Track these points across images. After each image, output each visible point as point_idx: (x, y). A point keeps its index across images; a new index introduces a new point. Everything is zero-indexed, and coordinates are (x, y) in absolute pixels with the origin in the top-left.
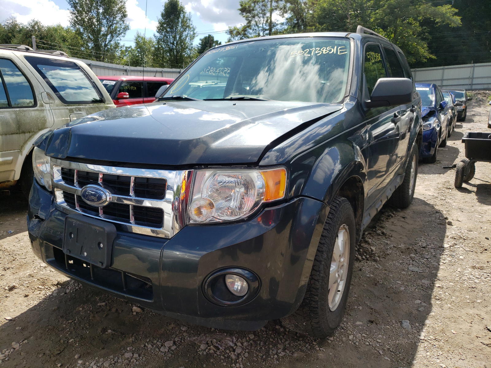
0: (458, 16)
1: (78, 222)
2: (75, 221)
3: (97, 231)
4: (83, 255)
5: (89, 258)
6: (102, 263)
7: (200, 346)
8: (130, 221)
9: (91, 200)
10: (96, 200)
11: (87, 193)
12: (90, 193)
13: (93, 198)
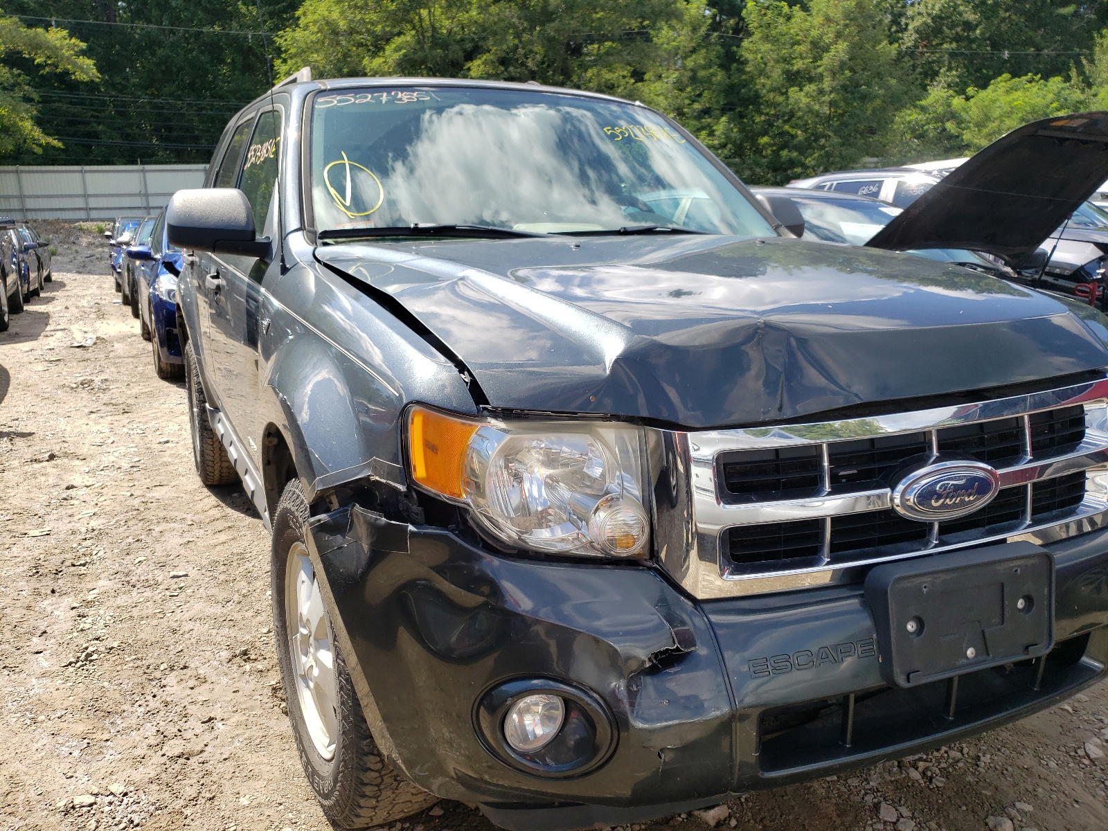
0: (89, 58)
1: (943, 577)
2: (929, 579)
3: (1016, 571)
4: (964, 661)
5: (988, 655)
6: (1036, 645)
7: (909, 778)
8: (1028, 522)
9: (954, 503)
10: (971, 498)
11: (940, 488)
12: (952, 485)
13: (963, 496)
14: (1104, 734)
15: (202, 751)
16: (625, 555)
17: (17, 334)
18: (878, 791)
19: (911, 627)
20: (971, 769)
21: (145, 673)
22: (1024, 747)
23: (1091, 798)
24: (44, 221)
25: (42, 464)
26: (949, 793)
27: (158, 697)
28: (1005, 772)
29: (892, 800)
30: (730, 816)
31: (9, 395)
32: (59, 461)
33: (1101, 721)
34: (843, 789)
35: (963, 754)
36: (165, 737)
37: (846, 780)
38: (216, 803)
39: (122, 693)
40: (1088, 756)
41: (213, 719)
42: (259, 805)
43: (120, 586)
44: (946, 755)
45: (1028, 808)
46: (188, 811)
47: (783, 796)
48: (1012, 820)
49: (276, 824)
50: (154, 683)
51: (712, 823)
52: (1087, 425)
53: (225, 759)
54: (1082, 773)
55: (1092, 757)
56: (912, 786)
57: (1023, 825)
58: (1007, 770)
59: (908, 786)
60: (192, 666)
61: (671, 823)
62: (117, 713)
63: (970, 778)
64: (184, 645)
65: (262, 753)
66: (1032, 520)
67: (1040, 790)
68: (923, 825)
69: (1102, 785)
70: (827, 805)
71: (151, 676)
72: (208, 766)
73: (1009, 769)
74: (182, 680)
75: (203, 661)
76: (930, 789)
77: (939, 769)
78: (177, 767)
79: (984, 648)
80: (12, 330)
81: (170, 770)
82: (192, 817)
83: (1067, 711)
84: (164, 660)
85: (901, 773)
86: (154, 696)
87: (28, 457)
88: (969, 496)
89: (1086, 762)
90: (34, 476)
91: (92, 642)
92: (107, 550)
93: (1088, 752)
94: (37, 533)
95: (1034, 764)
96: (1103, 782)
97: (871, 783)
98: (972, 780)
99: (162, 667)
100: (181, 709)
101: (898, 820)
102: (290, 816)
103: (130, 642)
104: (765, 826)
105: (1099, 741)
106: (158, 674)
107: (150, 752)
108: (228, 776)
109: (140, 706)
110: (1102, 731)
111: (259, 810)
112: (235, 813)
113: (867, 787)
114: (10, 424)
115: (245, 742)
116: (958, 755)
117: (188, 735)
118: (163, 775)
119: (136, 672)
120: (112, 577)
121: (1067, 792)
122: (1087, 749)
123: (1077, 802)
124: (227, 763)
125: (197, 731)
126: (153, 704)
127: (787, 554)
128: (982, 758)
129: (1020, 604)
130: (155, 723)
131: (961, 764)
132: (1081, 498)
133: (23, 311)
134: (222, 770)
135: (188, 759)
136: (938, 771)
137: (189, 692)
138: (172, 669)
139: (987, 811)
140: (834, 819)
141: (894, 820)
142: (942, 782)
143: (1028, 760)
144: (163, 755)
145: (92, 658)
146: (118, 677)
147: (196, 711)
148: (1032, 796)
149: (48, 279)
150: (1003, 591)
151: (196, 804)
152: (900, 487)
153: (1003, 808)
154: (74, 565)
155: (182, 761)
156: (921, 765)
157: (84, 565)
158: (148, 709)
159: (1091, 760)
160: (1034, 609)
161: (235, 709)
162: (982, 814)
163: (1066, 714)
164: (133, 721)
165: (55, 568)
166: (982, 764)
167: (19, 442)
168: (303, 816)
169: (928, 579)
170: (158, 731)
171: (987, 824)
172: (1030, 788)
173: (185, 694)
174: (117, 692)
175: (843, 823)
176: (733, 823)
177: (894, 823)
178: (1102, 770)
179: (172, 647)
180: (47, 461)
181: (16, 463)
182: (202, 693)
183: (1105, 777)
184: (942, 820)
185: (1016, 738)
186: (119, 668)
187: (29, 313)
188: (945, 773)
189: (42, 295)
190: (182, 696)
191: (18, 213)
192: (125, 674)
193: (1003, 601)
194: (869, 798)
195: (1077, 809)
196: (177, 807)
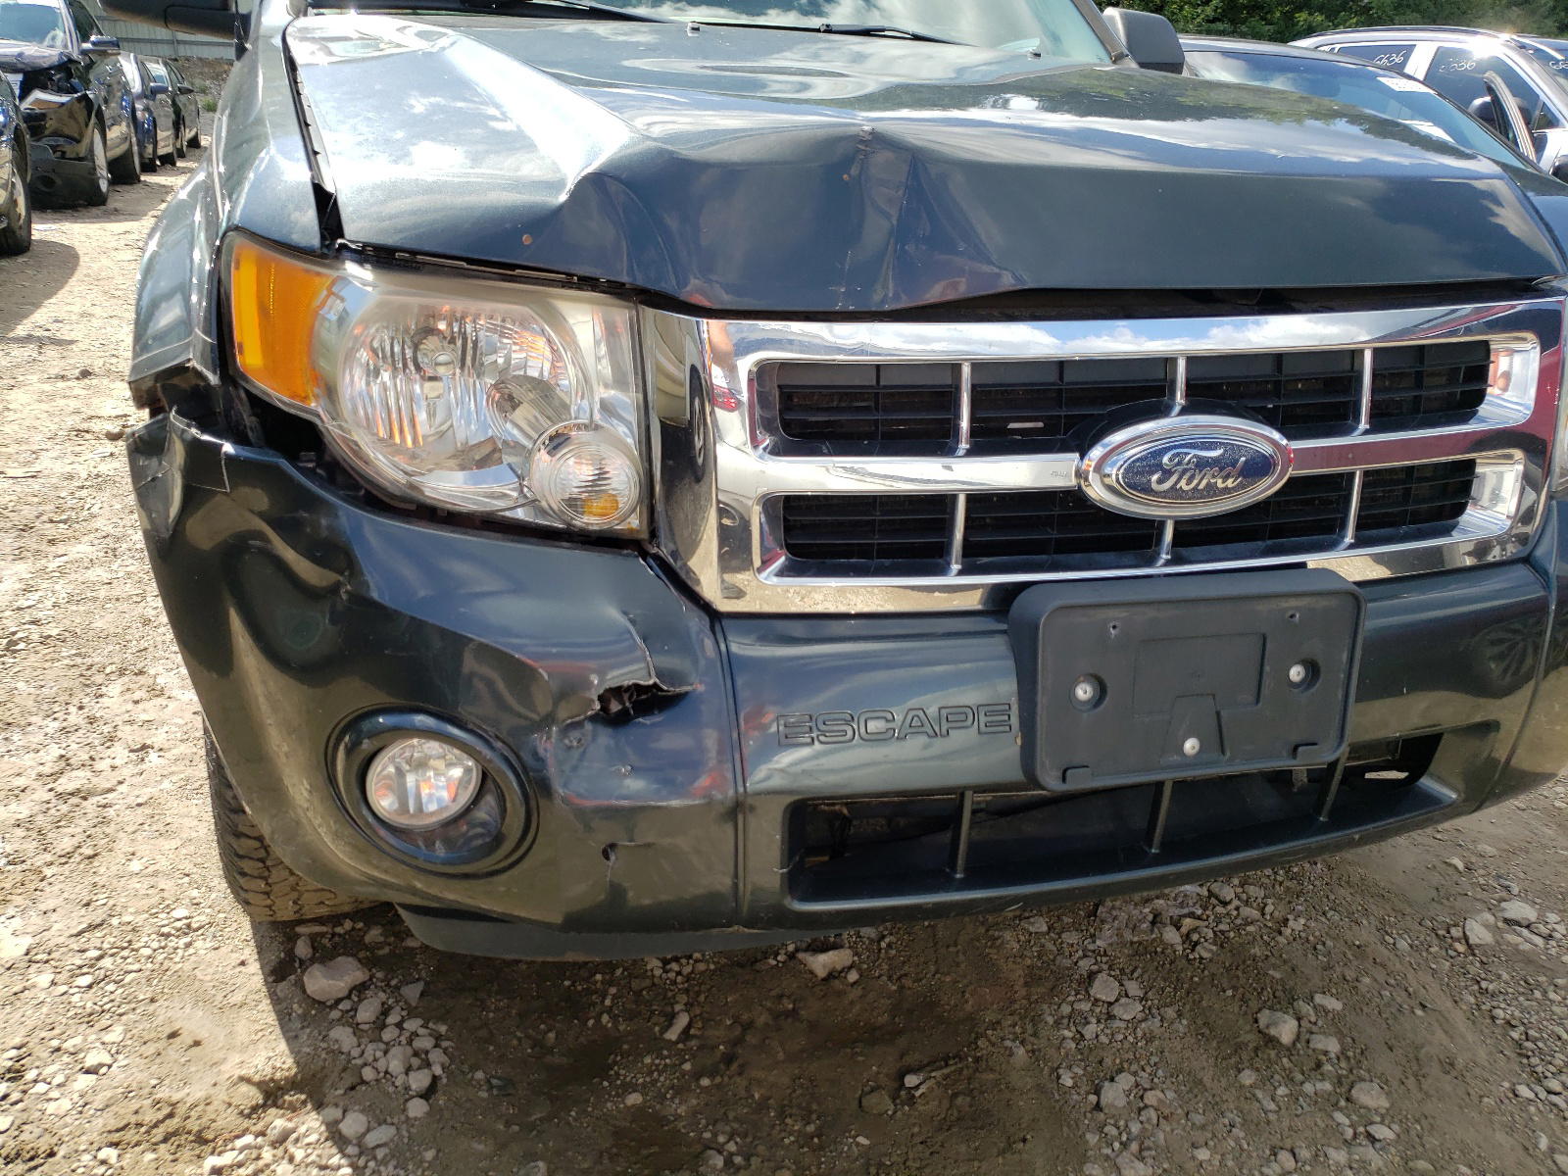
1: (1151, 613)
2: (1125, 614)
3: (1292, 616)
4: (1176, 758)
5: (1223, 752)
6: (1315, 744)
7: (1162, 941)
8: (1349, 539)
9: (1195, 489)
10: (1230, 483)
11: (1170, 460)
12: (1195, 456)
13: (1214, 477)
14: (1504, 910)
15: (111, 790)
16: (596, 528)
17: (116, 210)
18: (1105, 954)
19: (1084, 692)
20: (1265, 937)
21: (82, 675)
22: (1366, 913)
23: (1449, 1004)
24: (200, 59)
25: (69, 383)
26: (1213, 968)
27: (86, 710)
28: (1319, 947)
29: (1122, 971)
30: (850, 968)
31: (67, 288)
32: (95, 382)
33: (1507, 888)
34: (1050, 946)
35: (1263, 914)
36: (68, 765)
37: (1059, 935)
38: (96, 864)
39: (39, 699)
40: (1466, 938)
41: (148, 747)
42: (155, 874)
43: (102, 554)
44: (1235, 913)
45: (1333, 1004)
46: (48, 872)
47: (948, 947)
48: (1299, 1019)
49: (167, 902)
50: (88, 690)
51: (821, 973)
52: (1490, 381)
53: (139, 805)
54: (1448, 964)
55: (1471, 942)
56: (1163, 952)
57: (1314, 1029)
58: (1324, 944)
59: (1156, 952)
60: (152, 672)
61: (758, 966)
62: (19, 726)
63: (1256, 951)
64: (151, 642)
65: (195, 802)
66: (1356, 537)
67: (1367, 980)
68: (1154, 1011)
69: (1476, 987)
70: (1014, 966)
71: (90, 682)
72: (111, 812)
73: (1329, 943)
74: (128, 690)
75: (171, 666)
76: (1189, 960)
77: (1214, 932)
78: (64, 808)
79: (1218, 740)
80: (112, 204)
81: (53, 811)
82: (52, 880)
83: (1456, 868)
84: (115, 660)
85: (1152, 931)
86: (81, 708)
87: (54, 371)
88: (1226, 478)
89: (1461, 948)
90: (52, 397)
91: (27, 626)
92: (105, 505)
93: (1468, 933)
94: (19, 472)
95: (1372, 939)
96: (1478, 982)
97: (1098, 943)
98: (1259, 954)
99: (108, 670)
100: (111, 730)
101: (1117, 1000)
102: (195, 893)
103: (78, 630)
104: (902, 988)
105: (1491, 919)
106: (99, 678)
107: (37, 785)
108: (130, 829)
109: (55, 719)
110: (1503, 904)
111: (152, 881)
112: (115, 881)
113: (1091, 947)
114: (48, 326)
115: (178, 785)
116: (1255, 914)
117: (99, 765)
118: (40, 817)
119: (70, 673)
120: (96, 542)
121: (1411, 990)
122: (1467, 928)
123: (1424, 1007)
124: (140, 810)
125: (118, 762)
126: (75, 718)
127: (885, 552)
128: (1291, 923)
129: (1296, 673)
130: (64, 745)
131: (1251, 929)
132: (1460, 509)
133: (139, 181)
134: (125, 819)
135: (85, 798)
136: (1211, 934)
137: (130, 706)
138: (122, 672)
139: (1265, 1002)
140: (1016, 988)
141: (1112, 999)
142: (1211, 951)
143: (1366, 934)
144: (51, 790)
145: (18, 647)
146: (41, 677)
147: (130, 735)
148: (1348, 987)
149: (194, 143)
150: (1264, 650)
151: (66, 863)
152: (1096, 452)
153: (1292, 1000)
154: (52, 521)
155: (75, 800)
156: (1188, 923)
157: (65, 522)
158: (65, 724)
159: (1469, 946)
160: (1318, 685)
161: (185, 737)
162: (1254, 1004)
163: (1451, 871)
164: (36, 738)
165: (24, 522)
166: (1288, 932)
167: (51, 352)
168: (213, 896)
169: (1121, 613)
170: (63, 756)
171: (1256, 1021)
172: (1350, 974)
173: (124, 709)
174: (32, 697)
175: (1027, 997)
176: (853, 976)
177: (1110, 1004)
178: (1482, 962)
179: (134, 642)
180: (78, 379)
181: (35, 378)
182: (149, 710)
183: (1483, 976)
184: (1188, 1007)
185: (1359, 899)
186: (47, 665)
187: (146, 184)
188: (1221, 939)
189: (179, 164)
190: (118, 712)
191: (166, 47)
192: (51, 674)
193: (1262, 665)
194: (1085, 965)
195: (1419, 1017)
196: (39, 864)
